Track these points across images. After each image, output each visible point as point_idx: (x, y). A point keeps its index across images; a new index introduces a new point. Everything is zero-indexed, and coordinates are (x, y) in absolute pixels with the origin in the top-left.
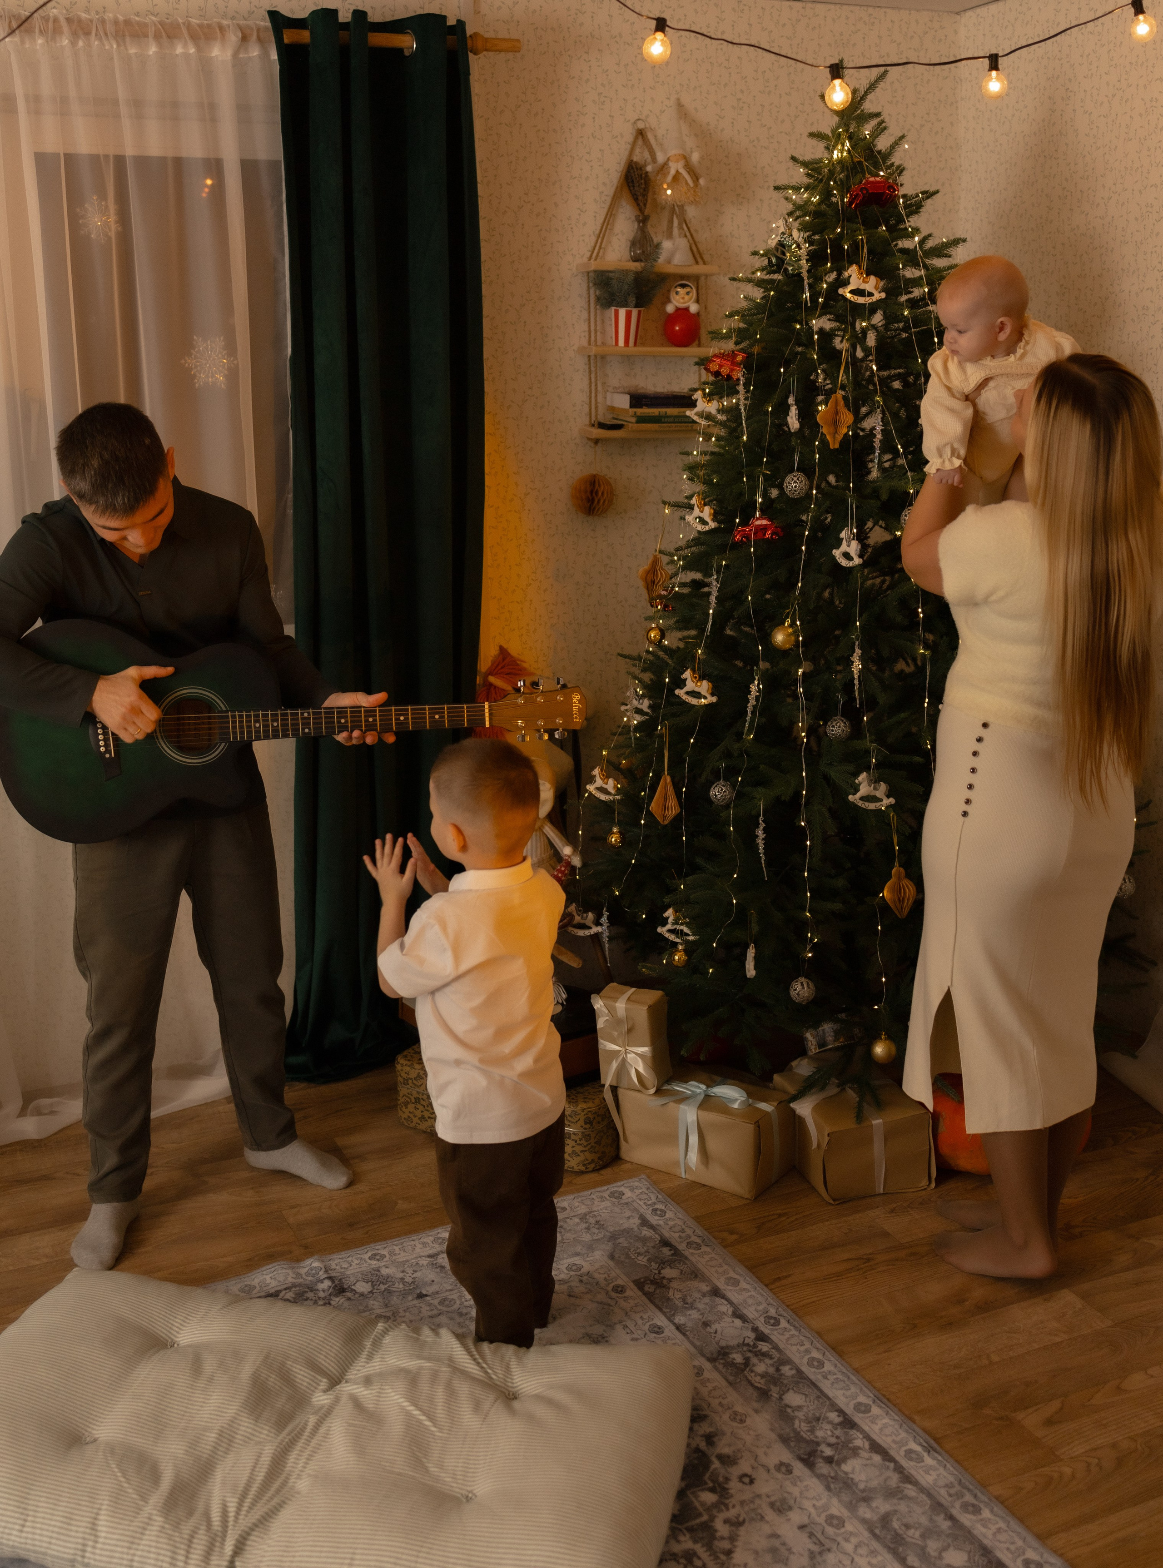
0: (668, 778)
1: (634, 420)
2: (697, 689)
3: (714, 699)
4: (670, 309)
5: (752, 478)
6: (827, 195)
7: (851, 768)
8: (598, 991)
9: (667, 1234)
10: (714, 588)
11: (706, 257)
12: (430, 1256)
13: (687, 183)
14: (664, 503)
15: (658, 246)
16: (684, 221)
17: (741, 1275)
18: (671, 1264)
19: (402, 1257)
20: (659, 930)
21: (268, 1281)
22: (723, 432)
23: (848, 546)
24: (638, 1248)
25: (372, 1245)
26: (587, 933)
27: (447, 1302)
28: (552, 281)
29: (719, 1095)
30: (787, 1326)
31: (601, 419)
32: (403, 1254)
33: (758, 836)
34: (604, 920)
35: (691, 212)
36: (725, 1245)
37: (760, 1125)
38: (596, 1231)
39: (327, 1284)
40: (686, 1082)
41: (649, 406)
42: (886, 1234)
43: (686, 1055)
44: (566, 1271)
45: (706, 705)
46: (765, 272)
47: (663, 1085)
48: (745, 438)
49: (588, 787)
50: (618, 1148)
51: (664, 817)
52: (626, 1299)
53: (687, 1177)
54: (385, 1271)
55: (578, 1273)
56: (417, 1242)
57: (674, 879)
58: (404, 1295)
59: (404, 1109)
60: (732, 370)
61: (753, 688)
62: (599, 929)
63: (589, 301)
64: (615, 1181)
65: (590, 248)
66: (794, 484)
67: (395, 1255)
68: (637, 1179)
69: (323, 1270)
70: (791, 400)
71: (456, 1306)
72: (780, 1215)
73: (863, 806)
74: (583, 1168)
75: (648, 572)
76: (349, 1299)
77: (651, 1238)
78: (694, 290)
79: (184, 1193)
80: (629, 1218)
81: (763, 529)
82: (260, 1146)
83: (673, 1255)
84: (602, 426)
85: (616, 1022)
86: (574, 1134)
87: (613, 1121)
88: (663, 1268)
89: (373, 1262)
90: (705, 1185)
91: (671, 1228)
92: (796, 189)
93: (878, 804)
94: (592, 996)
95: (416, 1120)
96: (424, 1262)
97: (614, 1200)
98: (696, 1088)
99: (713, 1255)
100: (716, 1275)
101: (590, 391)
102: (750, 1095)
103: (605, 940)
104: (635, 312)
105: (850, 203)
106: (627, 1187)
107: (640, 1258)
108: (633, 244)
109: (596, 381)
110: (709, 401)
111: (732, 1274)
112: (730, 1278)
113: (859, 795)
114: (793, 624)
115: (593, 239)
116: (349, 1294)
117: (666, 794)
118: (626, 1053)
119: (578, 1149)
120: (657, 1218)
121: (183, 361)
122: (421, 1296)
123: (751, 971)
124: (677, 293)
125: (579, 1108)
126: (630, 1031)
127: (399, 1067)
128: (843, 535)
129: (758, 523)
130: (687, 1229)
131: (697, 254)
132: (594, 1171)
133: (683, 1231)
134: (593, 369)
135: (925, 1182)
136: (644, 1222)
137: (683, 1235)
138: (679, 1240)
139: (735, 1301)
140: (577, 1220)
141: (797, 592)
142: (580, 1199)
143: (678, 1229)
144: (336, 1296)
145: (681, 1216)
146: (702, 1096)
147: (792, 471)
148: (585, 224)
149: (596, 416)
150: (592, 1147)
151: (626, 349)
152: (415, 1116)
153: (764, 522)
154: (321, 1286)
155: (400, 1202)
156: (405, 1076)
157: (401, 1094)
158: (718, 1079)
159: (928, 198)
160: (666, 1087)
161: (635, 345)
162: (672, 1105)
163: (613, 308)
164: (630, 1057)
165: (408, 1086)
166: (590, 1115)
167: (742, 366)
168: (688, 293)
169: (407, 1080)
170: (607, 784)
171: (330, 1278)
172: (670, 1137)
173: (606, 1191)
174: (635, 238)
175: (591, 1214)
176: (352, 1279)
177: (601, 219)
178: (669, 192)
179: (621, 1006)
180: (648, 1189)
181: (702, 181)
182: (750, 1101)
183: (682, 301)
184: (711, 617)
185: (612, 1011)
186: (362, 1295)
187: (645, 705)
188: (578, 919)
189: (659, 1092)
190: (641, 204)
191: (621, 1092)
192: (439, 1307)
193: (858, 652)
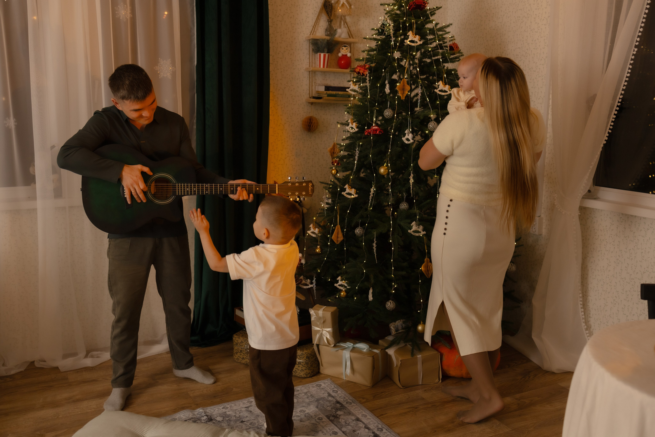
0: (339, 226)
1: (326, 95)
2: (350, 192)
3: (357, 196)
4: (340, 55)
5: (372, 112)
6: (400, 7)
7: (409, 221)
8: (312, 307)
9: (338, 399)
10: (357, 153)
11: (354, 37)
12: (246, 408)
13: (347, 7)
14: (338, 123)
15: (336, 30)
16: (345, 22)
17: (367, 413)
18: (340, 410)
19: (235, 408)
20: (335, 285)
21: (182, 416)
22: (360, 97)
23: (408, 136)
24: (327, 404)
25: (223, 404)
26: (307, 287)
27: (252, 424)
28: (296, 43)
29: (358, 347)
30: (386, 431)
31: (314, 95)
32: (235, 407)
33: (373, 246)
34: (314, 281)
35: (348, 19)
36: (361, 403)
37: (374, 357)
38: (311, 398)
39: (205, 417)
40: (346, 343)
41: (332, 90)
42: (423, 399)
43: (346, 331)
44: (299, 413)
45: (354, 198)
46: (377, 35)
47: (336, 344)
48: (369, 97)
49: (308, 232)
50: (319, 369)
51: (337, 241)
52: (323, 422)
53: (346, 379)
54: (228, 413)
55: (304, 413)
56: (241, 402)
57: (341, 265)
58: (236, 421)
59: (236, 355)
60: (364, 71)
61: (372, 190)
62: (312, 286)
63: (310, 51)
64: (318, 381)
65: (310, 31)
66: (388, 113)
67: (232, 407)
68: (326, 380)
69: (204, 412)
70: (387, 82)
71: (256, 425)
72: (382, 392)
73: (414, 234)
74: (305, 376)
75: (331, 149)
76: (214, 423)
77: (332, 400)
78: (349, 48)
79: (149, 385)
80: (324, 393)
81: (376, 130)
82: (180, 368)
83: (341, 406)
84: (314, 98)
85: (319, 318)
86: (302, 362)
87: (317, 358)
88: (337, 411)
89: (224, 410)
90: (353, 382)
91: (340, 397)
92: (389, 5)
93: (419, 234)
94: (310, 309)
95: (240, 359)
96: (244, 409)
97: (318, 387)
98: (349, 345)
99: (357, 406)
100: (358, 414)
101: (310, 85)
102: (370, 347)
103: (315, 289)
104: (327, 55)
105: (409, 8)
106: (322, 383)
107: (328, 408)
108: (326, 30)
109: (312, 81)
110: (355, 85)
111: (364, 413)
112: (363, 415)
113: (412, 230)
114: (387, 166)
115: (312, 28)
116: (214, 421)
117: (338, 232)
118: (322, 331)
119: (304, 368)
120: (334, 393)
121: (155, 68)
122: (242, 422)
123: (371, 298)
124: (343, 49)
125: (304, 352)
126: (324, 322)
127: (234, 339)
128: (406, 132)
129: (374, 128)
130: (346, 397)
131: (350, 35)
132: (310, 377)
133: (345, 398)
134: (311, 77)
135: (437, 380)
136: (329, 395)
137: (345, 399)
138: (343, 401)
139: (365, 423)
140: (303, 394)
141: (389, 153)
142: (304, 387)
143: (343, 397)
144: (209, 422)
145: (344, 393)
146: (352, 347)
147: (387, 108)
148: (308, 22)
149: (312, 94)
150: (309, 367)
151: (324, 69)
152: (240, 358)
153: (376, 128)
154: (203, 418)
155: (234, 389)
156: (236, 342)
157: (235, 349)
158: (358, 342)
159: (438, 9)
160: (338, 344)
161: (327, 67)
162: (340, 351)
163: (319, 53)
164: (324, 332)
165: (237, 346)
166: (308, 355)
167: (368, 70)
168: (347, 49)
169: (237, 343)
170: (315, 230)
171: (207, 415)
172: (339, 364)
173: (314, 384)
174: (327, 28)
175: (309, 392)
176: (215, 416)
177: (314, 20)
178: (340, 10)
179: (321, 312)
180: (331, 383)
181: (352, 7)
182: (370, 349)
183: (344, 52)
184: (356, 164)
185: (317, 314)
186: (219, 421)
187: (330, 201)
188: (304, 282)
189: (335, 346)
190: (330, 15)
191: (320, 346)
192: (250, 426)
193: (412, 175)
